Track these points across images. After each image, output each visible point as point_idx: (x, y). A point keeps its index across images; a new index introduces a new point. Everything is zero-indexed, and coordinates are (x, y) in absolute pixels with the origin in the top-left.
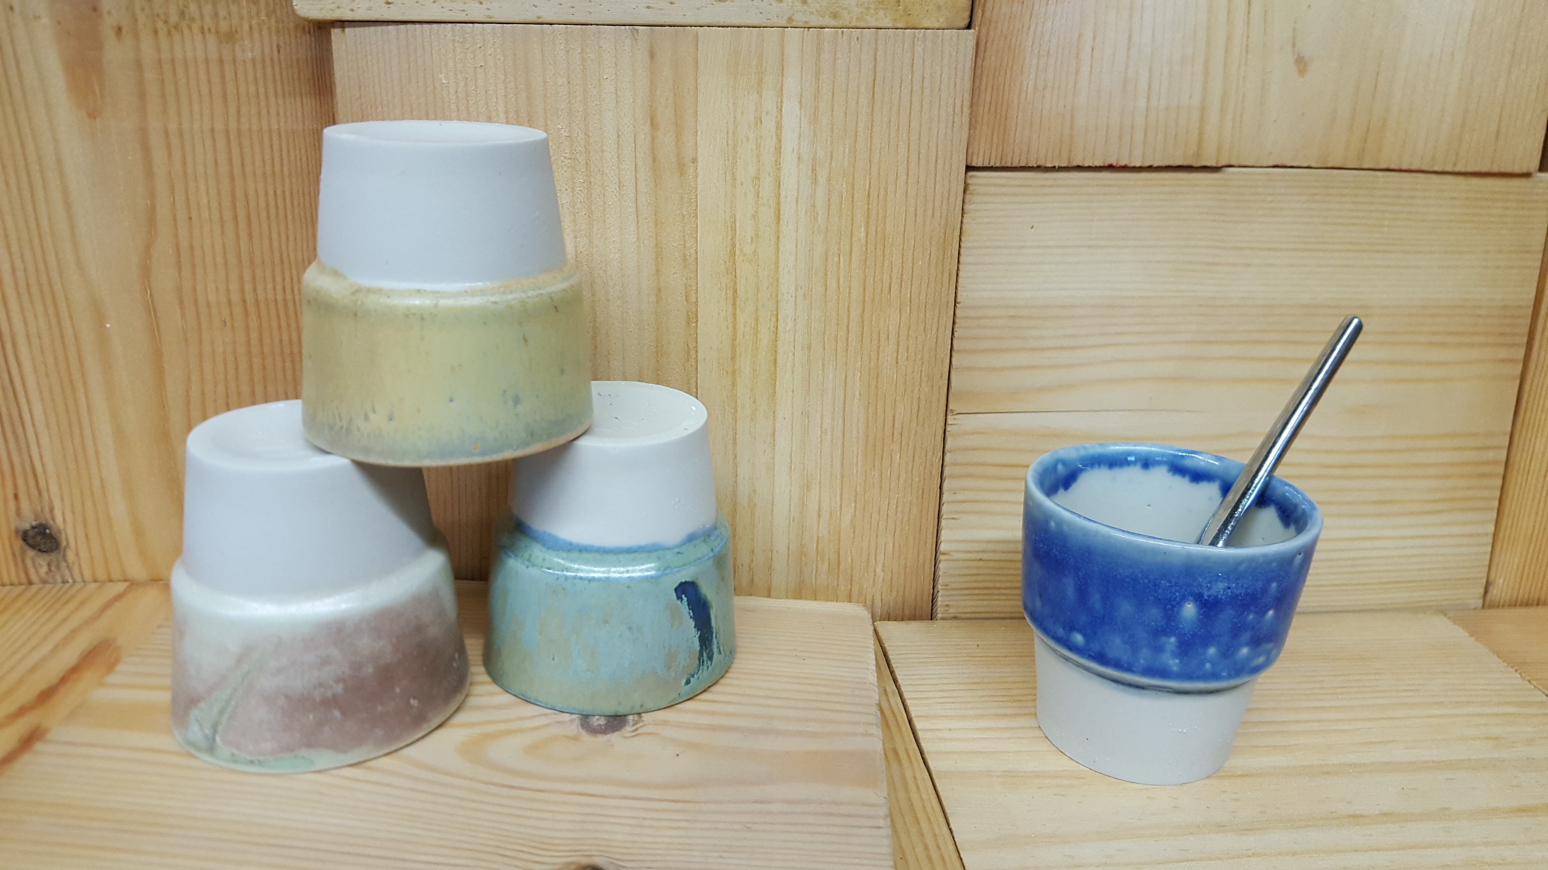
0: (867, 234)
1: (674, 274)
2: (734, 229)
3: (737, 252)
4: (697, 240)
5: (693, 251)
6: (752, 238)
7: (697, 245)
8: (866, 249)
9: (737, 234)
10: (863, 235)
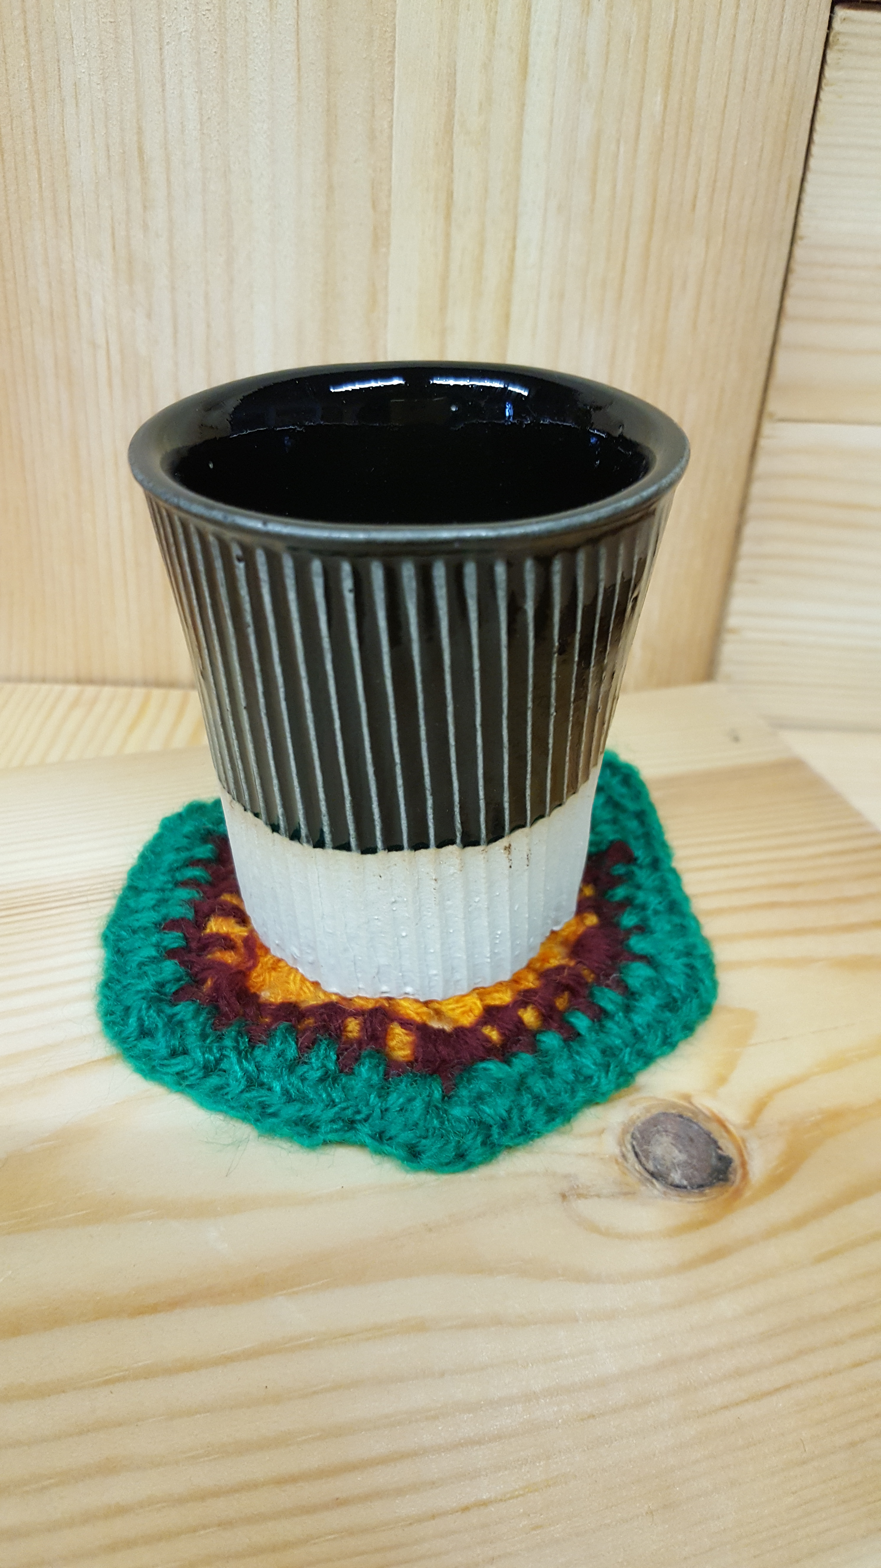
0: (665, 106)
1: (355, 162)
2: (452, 89)
3: (457, 128)
4: (392, 105)
5: (386, 125)
6: (481, 104)
7: (393, 113)
8: (663, 133)
9: (458, 95)
10: (658, 108)
